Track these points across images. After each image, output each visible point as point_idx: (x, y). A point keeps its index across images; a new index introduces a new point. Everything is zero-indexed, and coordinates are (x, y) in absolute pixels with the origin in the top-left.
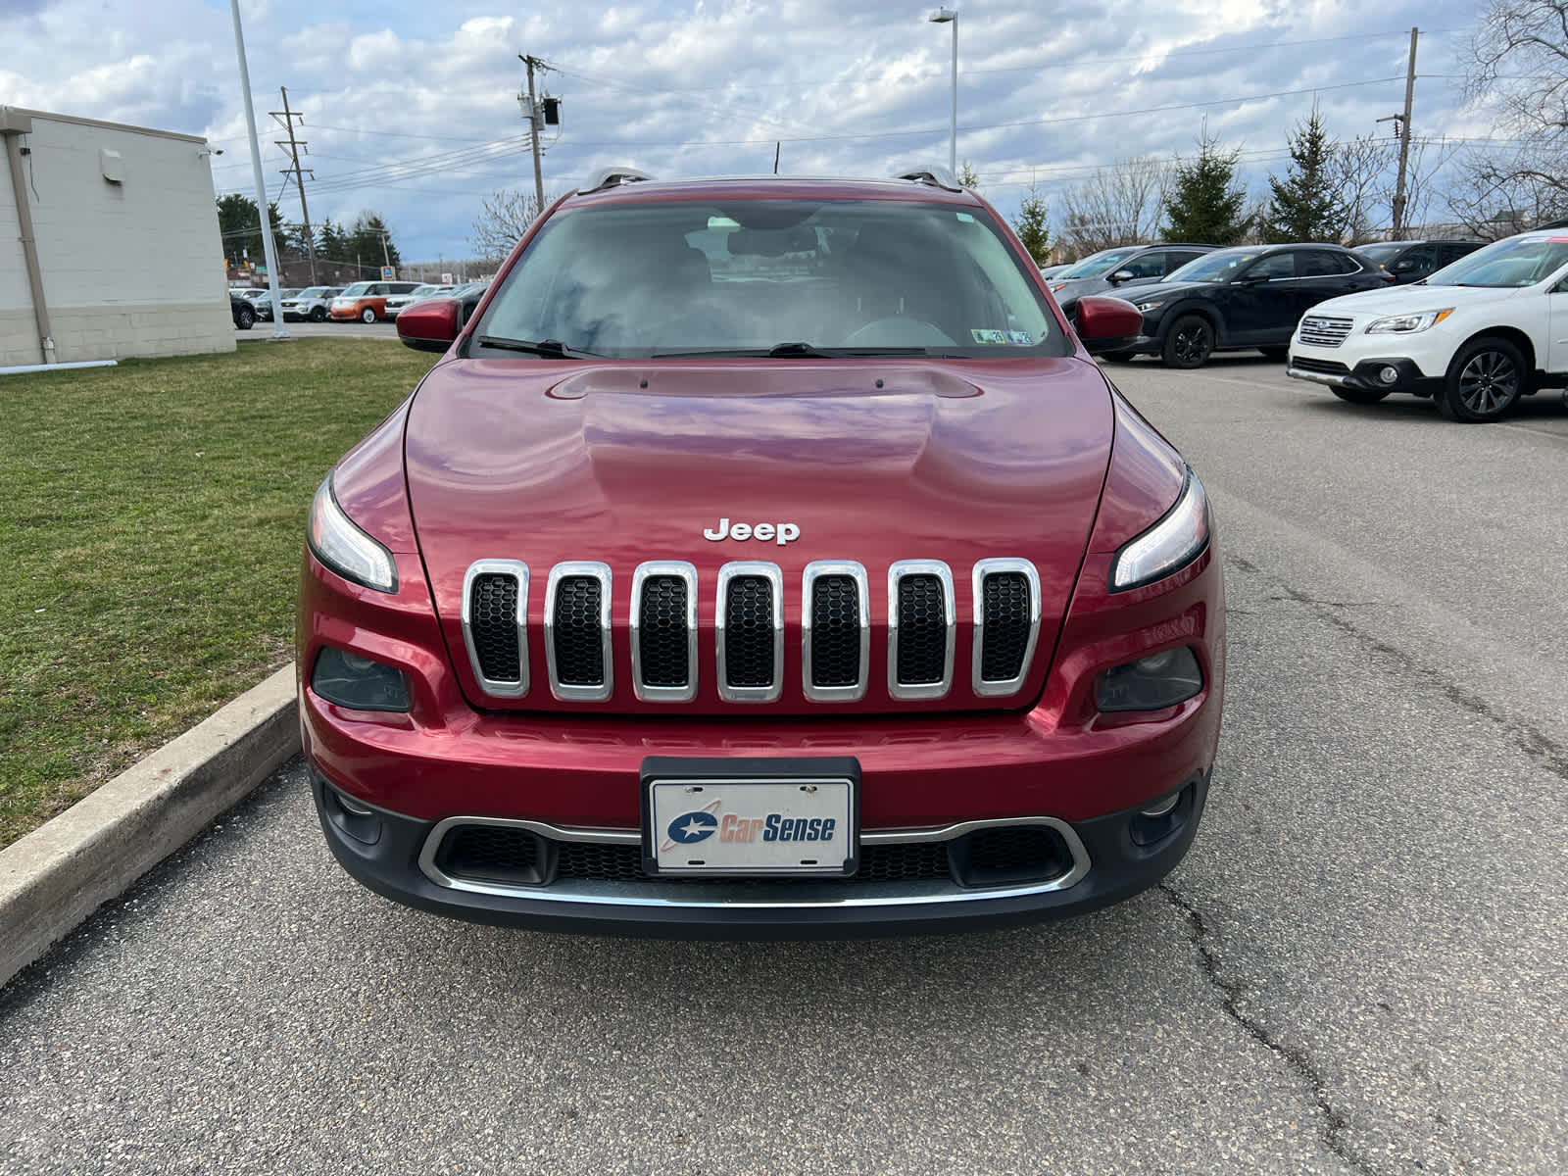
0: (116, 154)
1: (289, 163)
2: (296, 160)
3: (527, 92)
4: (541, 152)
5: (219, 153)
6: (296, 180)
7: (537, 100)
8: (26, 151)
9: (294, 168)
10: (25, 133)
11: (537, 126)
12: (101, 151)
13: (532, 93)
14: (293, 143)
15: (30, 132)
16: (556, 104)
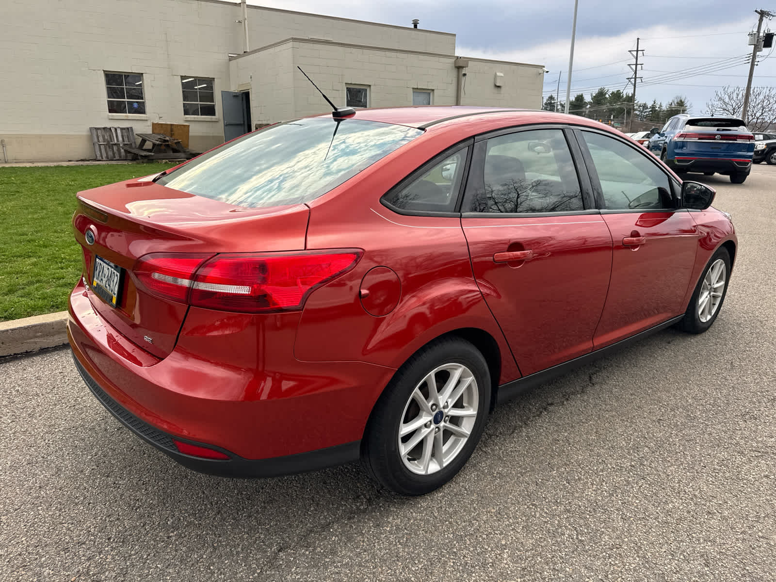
0: (502, 75)
1: (632, 74)
2: (636, 73)
3: (755, 30)
4: (756, 63)
5: (547, 72)
6: (633, 82)
7: (761, 34)
8: (465, 75)
9: (634, 77)
10: (465, 67)
11: (757, 49)
12: (496, 73)
13: (759, 31)
14: (636, 65)
15: (467, 67)
16: (773, 36)
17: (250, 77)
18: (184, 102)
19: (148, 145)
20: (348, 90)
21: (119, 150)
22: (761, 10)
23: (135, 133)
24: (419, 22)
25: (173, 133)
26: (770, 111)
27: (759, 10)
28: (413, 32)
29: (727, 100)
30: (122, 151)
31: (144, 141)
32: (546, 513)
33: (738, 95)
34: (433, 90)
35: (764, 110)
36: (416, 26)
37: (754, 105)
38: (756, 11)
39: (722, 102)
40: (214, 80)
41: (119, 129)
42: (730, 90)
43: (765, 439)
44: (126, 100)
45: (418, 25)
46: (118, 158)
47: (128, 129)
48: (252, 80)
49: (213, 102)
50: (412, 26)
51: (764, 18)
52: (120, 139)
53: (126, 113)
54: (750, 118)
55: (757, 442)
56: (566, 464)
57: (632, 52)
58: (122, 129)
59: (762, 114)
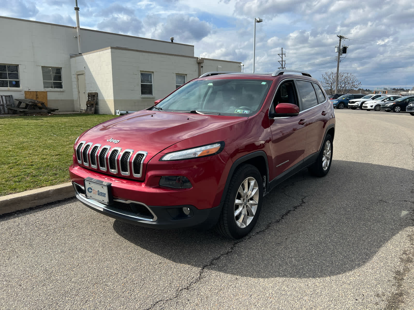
0: (221, 67)
2: (282, 65)
3: (338, 45)
4: (340, 61)
5: (243, 66)
8: (202, 67)
9: (281, 67)
10: (202, 63)
11: (340, 54)
12: (218, 66)
13: (340, 46)
14: (282, 61)
15: (203, 63)
16: (346, 48)
17: (84, 67)
18: (44, 81)
19: (23, 105)
20: (142, 74)
21: (4, 108)
22: (340, 36)
23: (14, 99)
24: (174, 39)
25: (38, 97)
26: (349, 84)
27: (339, 36)
28: (171, 44)
29: (328, 79)
30: (6, 109)
31: (20, 103)
32: (303, 246)
33: (333, 76)
34: (186, 75)
35: (346, 83)
36: (172, 41)
37: (340, 81)
38: (338, 36)
39: (325, 80)
40: (61, 69)
41: (4, 96)
42: (329, 74)
43: (377, 216)
44: (8, 80)
45: (173, 40)
46: (3, 113)
47: (9, 96)
48: (85, 69)
49: (61, 81)
50: (171, 41)
51: (342, 40)
52: (5, 102)
53: (8, 87)
54: (340, 88)
55: (375, 217)
56: (305, 230)
57: (280, 55)
58: (6, 96)
59: (345, 85)
